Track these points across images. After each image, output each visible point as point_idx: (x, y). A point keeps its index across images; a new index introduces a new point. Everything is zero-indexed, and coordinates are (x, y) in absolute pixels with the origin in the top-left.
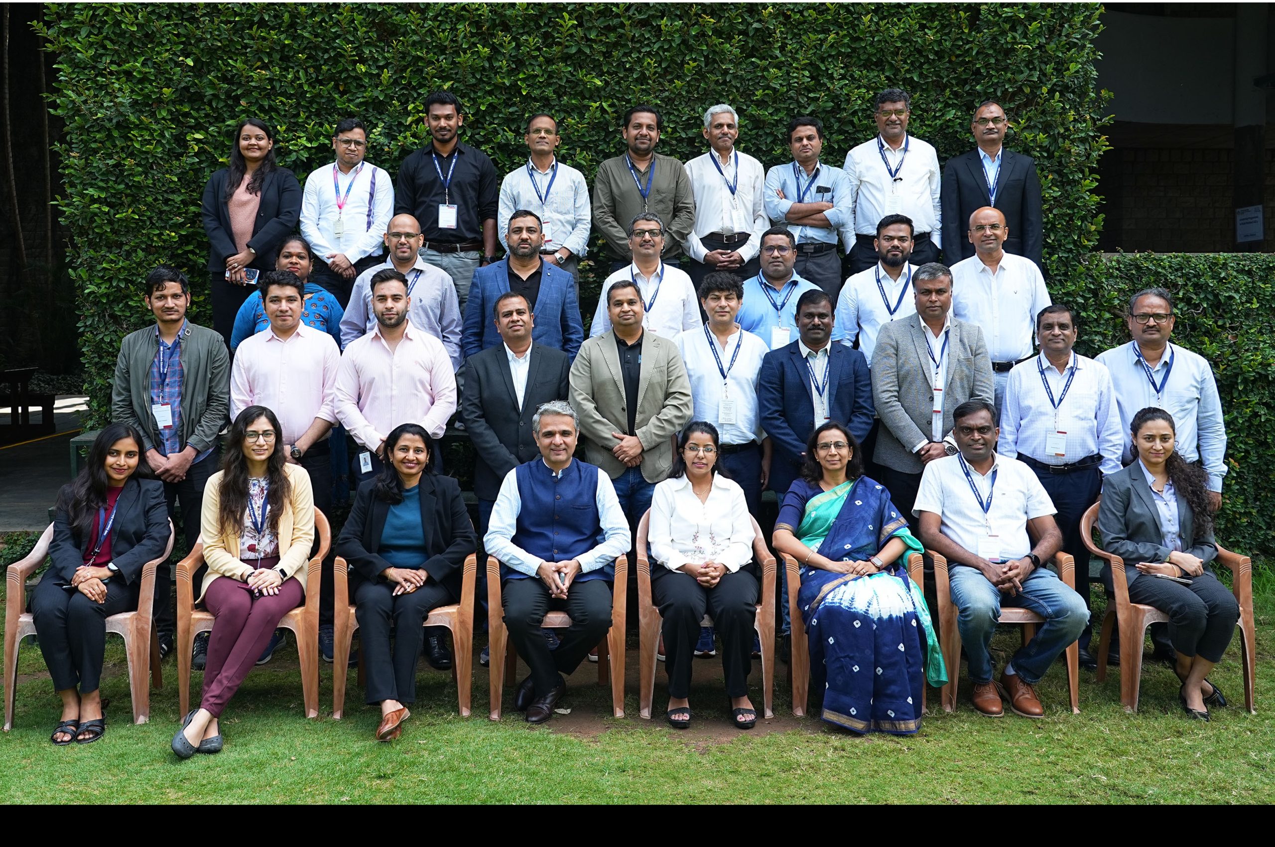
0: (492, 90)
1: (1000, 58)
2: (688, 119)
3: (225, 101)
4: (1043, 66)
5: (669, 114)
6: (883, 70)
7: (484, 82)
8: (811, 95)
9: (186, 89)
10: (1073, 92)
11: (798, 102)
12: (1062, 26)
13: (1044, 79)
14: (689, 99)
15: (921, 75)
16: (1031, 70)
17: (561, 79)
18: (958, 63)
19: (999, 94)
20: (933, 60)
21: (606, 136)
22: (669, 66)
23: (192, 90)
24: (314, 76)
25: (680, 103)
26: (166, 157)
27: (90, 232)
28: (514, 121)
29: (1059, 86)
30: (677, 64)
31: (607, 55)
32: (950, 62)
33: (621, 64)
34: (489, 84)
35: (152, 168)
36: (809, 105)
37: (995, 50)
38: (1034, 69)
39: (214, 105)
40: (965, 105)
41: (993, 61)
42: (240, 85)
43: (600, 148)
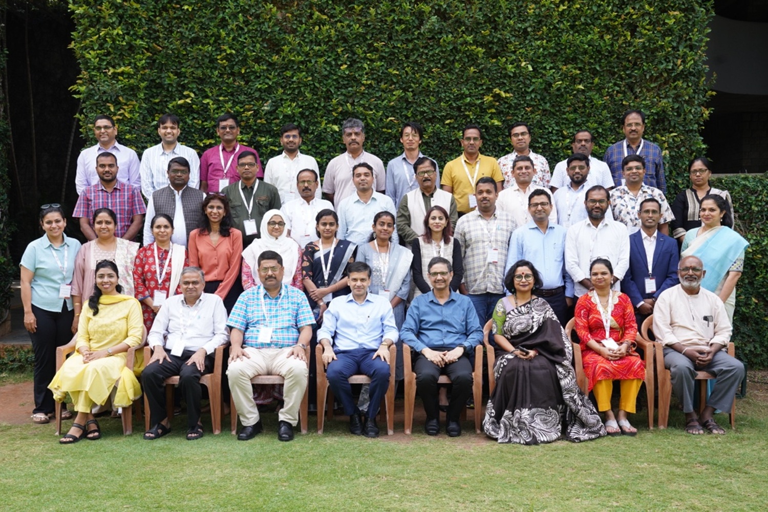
0: (337, 79)
1: (648, 55)
2: (457, 95)
3: (176, 87)
4: (675, 60)
5: (445, 92)
6: (577, 64)
7: (332, 74)
8: (533, 80)
9: (153, 81)
10: (694, 76)
11: (524, 83)
12: (688, 34)
13: (676, 68)
14: (458, 83)
15: (600, 66)
16: (668, 62)
17: (379, 71)
18: (623, 59)
19: (648, 77)
20: (607, 56)
21: (407, 105)
22: (445, 63)
23: (157, 81)
24: (229, 72)
25: (452, 86)
28: (351, 96)
29: (685, 71)
31: (407, 57)
32: (617, 57)
33: (416, 62)
34: (335, 75)
35: (134, 128)
36: (531, 86)
37: (645, 51)
38: (669, 62)
39: (170, 89)
40: (627, 85)
41: (644, 57)
42: (185, 77)
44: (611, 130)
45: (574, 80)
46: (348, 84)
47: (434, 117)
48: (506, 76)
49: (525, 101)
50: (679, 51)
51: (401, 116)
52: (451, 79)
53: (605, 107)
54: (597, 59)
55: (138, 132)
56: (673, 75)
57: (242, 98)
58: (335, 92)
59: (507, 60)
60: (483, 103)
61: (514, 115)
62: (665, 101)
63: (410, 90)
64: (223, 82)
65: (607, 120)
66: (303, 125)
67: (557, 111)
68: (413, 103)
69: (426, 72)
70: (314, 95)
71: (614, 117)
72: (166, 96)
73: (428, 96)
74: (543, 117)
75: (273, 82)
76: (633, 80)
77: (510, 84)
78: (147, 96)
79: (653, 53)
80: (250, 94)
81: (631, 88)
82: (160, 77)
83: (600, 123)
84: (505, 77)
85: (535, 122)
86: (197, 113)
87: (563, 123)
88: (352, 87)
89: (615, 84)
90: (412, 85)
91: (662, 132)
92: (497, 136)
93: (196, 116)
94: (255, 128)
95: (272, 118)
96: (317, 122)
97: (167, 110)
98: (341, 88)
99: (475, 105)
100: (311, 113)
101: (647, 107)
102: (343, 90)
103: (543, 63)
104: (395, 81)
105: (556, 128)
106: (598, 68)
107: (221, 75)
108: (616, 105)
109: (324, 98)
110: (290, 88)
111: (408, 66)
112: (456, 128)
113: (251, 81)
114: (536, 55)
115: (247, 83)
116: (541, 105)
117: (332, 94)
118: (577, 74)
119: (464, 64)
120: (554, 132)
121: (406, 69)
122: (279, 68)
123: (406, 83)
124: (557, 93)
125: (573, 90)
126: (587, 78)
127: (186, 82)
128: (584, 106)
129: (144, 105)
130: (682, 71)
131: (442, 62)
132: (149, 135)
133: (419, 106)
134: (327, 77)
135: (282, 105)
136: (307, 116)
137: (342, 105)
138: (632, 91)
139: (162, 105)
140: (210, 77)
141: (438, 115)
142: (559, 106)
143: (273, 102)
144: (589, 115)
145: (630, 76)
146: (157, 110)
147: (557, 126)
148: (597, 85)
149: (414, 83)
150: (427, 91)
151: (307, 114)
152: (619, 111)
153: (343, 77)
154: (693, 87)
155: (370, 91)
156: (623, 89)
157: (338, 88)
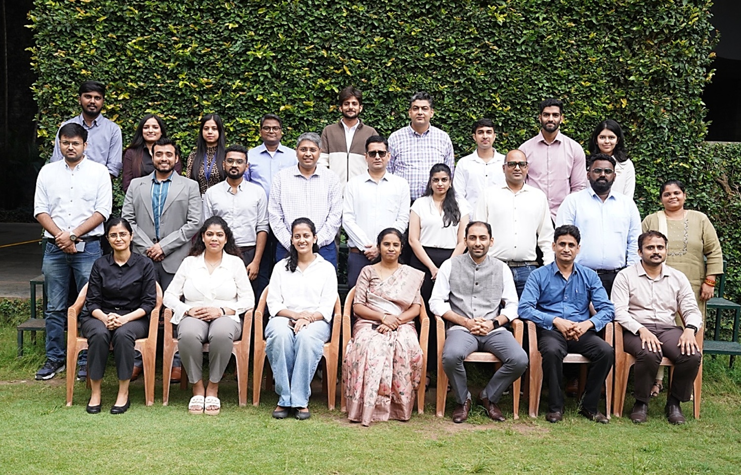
0: (314, 20)
1: (649, 9)
2: (442, 44)
3: (139, 21)
4: (678, 16)
5: (429, 40)
6: (572, 15)
7: (308, 15)
8: (525, 32)
9: (114, 13)
10: (698, 34)
11: (514, 34)
13: (678, 24)
14: (444, 31)
15: (596, 19)
16: (670, 18)
17: (359, 14)
18: (622, 13)
19: (647, 33)
20: (605, 8)
21: (388, 52)
22: (430, 8)
23: (118, 14)
24: (197, 7)
25: (437, 33)
26: (100, 58)
27: (50, 104)
28: (327, 41)
29: (688, 28)
30: (436, 7)
34: (311, 16)
35: (91, 64)
36: (522, 37)
38: (672, 17)
39: (132, 23)
40: (625, 40)
41: (644, 11)
42: (149, 11)
43: (383, 61)
44: (606, 90)
45: (568, 32)
46: (325, 26)
47: (417, 67)
48: (496, 25)
49: (515, 53)
50: (682, 5)
51: (380, 64)
52: (436, 26)
53: (601, 64)
54: (594, 11)
55: (94, 68)
56: (675, 31)
57: (210, 37)
58: (311, 35)
59: (498, 8)
60: (469, 54)
61: (502, 68)
62: (665, 60)
63: (392, 36)
64: (190, 18)
65: (602, 79)
66: (275, 69)
67: (548, 66)
68: (395, 50)
69: (409, 17)
70: (287, 36)
71: (609, 75)
72: (127, 31)
73: (410, 43)
74: (533, 72)
75: (244, 21)
76: (630, 35)
77: (500, 34)
78: (107, 30)
79: (654, 7)
80: (219, 32)
81: (629, 43)
82: (121, 10)
83: (595, 82)
84: (494, 27)
85: (524, 76)
86: (161, 50)
87: (554, 80)
88: (329, 30)
89: (612, 40)
90: (394, 30)
91: (660, 93)
92: (482, 90)
93: (159, 54)
94: (222, 69)
95: (241, 59)
96: (290, 67)
97: (128, 47)
98: (317, 31)
99: (461, 55)
100: (284, 57)
101: (644, 65)
102: (319, 33)
103: (536, 13)
104: (376, 25)
105: (547, 85)
106: (594, 22)
107: (188, 11)
108: (612, 62)
109: (299, 41)
110: (262, 28)
111: (391, 11)
112: (439, 80)
113: (220, 18)
114: (528, 5)
115: (215, 21)
116: (531, 59)
117: (307, 37)
118: (572, 27)
119: (451, 10)
120: (544, 88)
121: (389, 14)
122: (252, 6)
123: (388, 29)
124: (549, 46)
125: (567, 44)
126: (582, 31)
127: (149, 15)
128: (578, 62)
129: (102, 39)
130: (684, 28)
131: (427, 7)
132: (107, 72)
133: (401, 54)
134: (302, 18)
135: (253, 46)
136: (280, 60)
137: (318, 49)
138: (630, 48)
139: (123, 40)
140: (176, 12)
141: (421, 64)
142: (551, 61)
143: (243, 42)
144: (583, 71)
145: (629, 31)
146: (117, 46)
147: (548, 82)
148: (592, 39)
149: (396, 28)
150: (410, 39)
151: (279, 57)
152: (615, 68)
153: (320, 19)
154: (696, 46)
155: (349, 35)
156: (620, 45)
157: (313, 30)
